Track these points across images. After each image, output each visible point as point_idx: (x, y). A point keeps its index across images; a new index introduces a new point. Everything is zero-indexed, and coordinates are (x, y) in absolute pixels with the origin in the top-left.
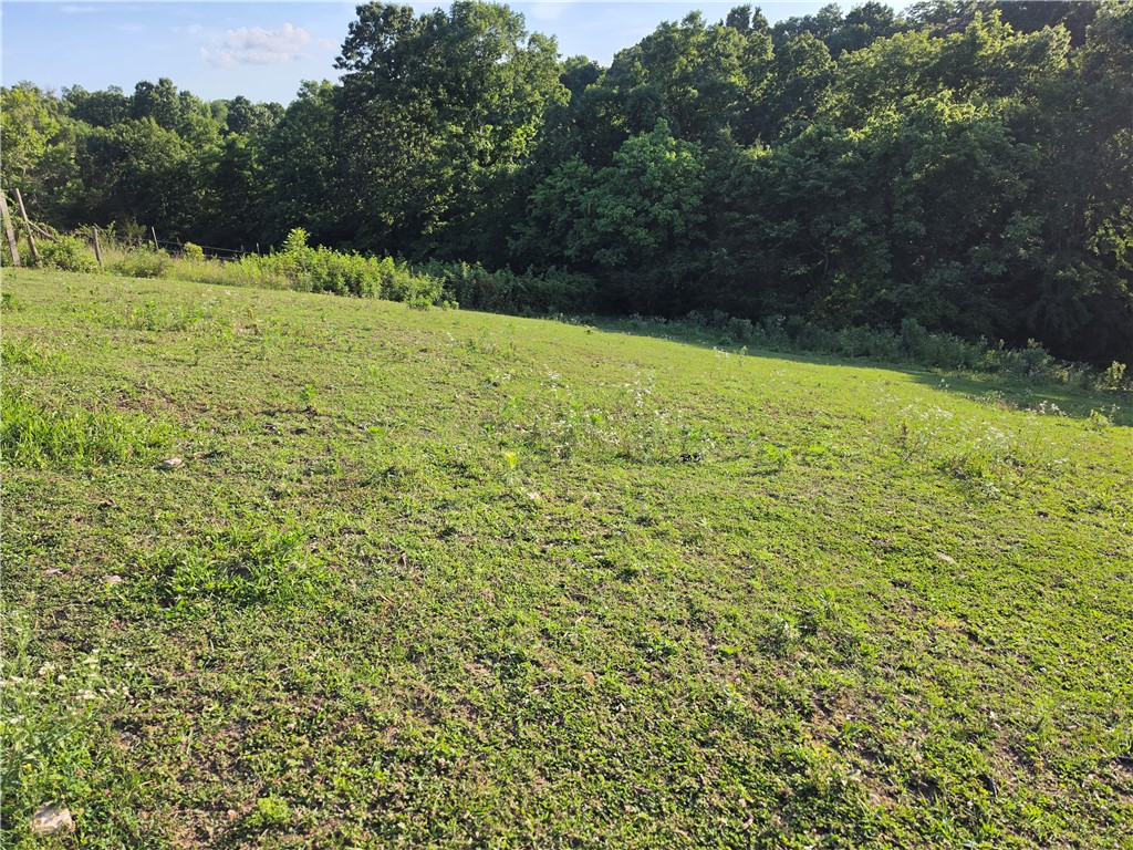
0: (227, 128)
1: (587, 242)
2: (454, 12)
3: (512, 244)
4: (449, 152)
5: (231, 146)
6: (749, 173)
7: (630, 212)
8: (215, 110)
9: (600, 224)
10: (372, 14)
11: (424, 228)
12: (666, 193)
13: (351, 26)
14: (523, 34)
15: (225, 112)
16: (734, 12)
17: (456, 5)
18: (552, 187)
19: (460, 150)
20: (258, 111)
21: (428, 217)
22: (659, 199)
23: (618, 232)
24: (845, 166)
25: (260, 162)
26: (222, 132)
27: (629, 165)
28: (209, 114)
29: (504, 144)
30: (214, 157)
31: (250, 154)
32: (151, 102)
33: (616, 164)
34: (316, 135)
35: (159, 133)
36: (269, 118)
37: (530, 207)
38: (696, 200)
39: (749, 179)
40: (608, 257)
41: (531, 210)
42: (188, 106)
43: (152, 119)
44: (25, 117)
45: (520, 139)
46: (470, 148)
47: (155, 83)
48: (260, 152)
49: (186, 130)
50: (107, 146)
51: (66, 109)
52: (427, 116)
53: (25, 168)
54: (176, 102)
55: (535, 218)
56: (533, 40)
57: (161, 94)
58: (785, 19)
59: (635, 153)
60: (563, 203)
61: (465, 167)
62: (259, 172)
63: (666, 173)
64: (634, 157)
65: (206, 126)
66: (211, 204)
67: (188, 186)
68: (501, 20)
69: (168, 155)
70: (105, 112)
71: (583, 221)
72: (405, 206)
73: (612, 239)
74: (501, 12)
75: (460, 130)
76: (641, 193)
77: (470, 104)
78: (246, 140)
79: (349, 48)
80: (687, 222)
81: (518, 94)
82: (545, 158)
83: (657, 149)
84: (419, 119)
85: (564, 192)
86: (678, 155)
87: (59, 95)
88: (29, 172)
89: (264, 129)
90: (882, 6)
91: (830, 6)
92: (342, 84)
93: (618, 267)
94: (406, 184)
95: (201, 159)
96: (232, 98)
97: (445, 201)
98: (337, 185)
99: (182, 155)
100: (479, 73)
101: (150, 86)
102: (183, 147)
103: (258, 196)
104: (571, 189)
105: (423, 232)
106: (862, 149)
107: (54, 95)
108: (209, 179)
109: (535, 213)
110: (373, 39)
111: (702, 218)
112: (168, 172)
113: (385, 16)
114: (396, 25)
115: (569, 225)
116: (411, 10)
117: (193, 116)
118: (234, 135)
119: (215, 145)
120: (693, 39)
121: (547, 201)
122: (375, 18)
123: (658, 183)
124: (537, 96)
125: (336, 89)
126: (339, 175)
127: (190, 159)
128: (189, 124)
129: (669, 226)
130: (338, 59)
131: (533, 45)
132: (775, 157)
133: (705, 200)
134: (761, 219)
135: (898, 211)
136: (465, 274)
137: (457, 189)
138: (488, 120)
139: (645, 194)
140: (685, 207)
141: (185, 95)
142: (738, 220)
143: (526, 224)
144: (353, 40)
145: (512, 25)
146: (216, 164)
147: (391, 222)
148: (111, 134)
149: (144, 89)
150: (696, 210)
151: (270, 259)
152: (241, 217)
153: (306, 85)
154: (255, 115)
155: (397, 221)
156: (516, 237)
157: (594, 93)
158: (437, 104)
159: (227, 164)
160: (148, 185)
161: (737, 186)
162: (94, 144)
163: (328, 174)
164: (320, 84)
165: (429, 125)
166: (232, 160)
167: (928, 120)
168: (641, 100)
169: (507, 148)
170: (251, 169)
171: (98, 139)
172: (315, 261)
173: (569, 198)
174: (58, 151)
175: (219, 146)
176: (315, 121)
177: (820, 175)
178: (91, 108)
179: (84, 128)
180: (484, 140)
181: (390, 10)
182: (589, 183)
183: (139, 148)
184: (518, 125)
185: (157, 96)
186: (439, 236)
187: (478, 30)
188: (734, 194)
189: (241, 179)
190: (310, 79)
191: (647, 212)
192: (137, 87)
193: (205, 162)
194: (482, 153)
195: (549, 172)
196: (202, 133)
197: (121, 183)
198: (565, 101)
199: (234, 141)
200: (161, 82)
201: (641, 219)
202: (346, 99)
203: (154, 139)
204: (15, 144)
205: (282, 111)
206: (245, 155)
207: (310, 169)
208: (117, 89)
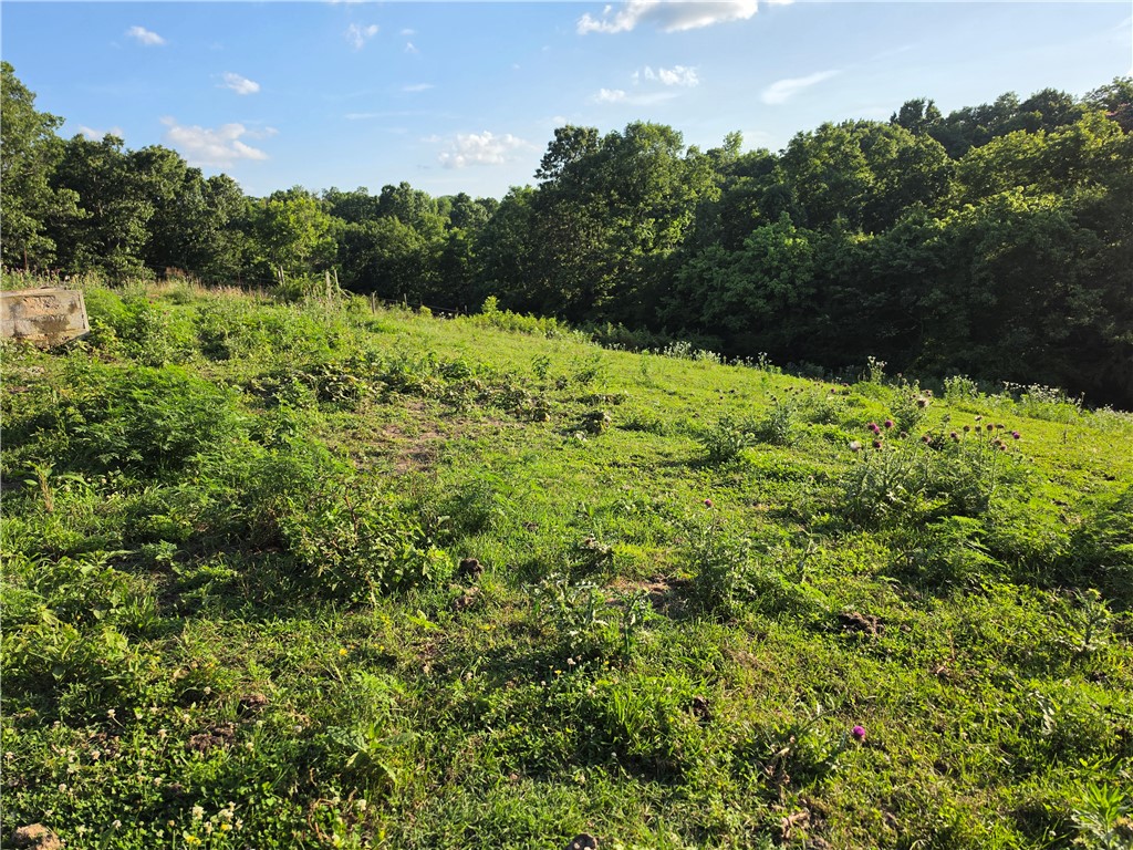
0: (450, 222)
1: (717, 310)
2: (627, 132)
3: (659, 312)
4: (616, 242)
5: (453, 238)
6: (850, 255)
7: (751, 286)
8: (441, 204)
9: (727, 296)
10: (566, 135)
11: (595, 301)
12: (782, 271)
13: (550, 144)
14: (680, 147)
15: (449, 207)
16: (907, 105)
17: (629, 127)
18: (695, 267)
19: (625, 239)
20: (475, 207)
21: (599, 293)
22: (778, 276)
23: (741, 302)
24: (928, 248)
25: (473, 251)
26: (448, 227)
27: (753, 249)
28: (436, 209)
29: (663, 233)
30: (440, 247)
31: (466, 244)
32: (393, 202)
33: (744, 248)
34: (517, 230)
35: (401, 228)
36: (484, 213)
37: (676, 283)
38: (807, 277)
39: (850, 259)
40: (733, 322)
41: (676, 286)
42: (421, 205)
43: (396, 218)
44: (306, 218)
45: (675, 231)
46: (633, 238)
47: (397, 186)
48: (474, 243)
49: (419, 225)
50: (359, 238)
51: (328, 208)
52: (603, 213)
53: (302, 255)
54: (411, 201)
55: (680, 292)
56: (690, 151)
57: (401, 195)
58: (958, 109)
59: (759, 239)
60: (701, 279)
61: (627, 253)
62: (472, 259)
63: (783, 254)
64: (758, 243)
65: (435, 222)
66: (435, 284)
67: (418, 269)
68: (662, 138)
69: (407, 246)
70: (356, 211)
71: (716, 293)
72: (580, 284)
73: (738, 307)
74: (663, 131)
75: (629, 224)
76: (762, 271)
77: (635, 203)
78: (465, 233)
79: (547, 162)
80: (799, 295)
81: (676, 193)
82: (692, 244)
83: (779, 236)
84: (595, 215)
85: (704, 271)
86: (795, 240)
87: (320, 196)
88: (306, 259)
89: (479, 223)
90: (1059, 92)
91: (1008, 95)
92: (539, 189)
93: (742, 330)
94: (582, 267)
95: (429, 248)
96: (455, 194)
97: (613, 280)
98: (530, 268)
99: (415, 246)
100: (643, 180)
101: (392, 189)
102: (417, 239)
103: (469, 278)
104: (709, 269)
105: (594, 305)
106: (946, 234)
107: (318, 196)
108: (435, 264)
109: (680, 287)
110: (567, 155)
111: (813, 291)
112: (404, 259)
113: (576, 136)
114: (584, 142)
115: (704, 295)
116: (596, 131)
117: (425, 214)
118: (456, 229)
119: (441, 236)
120: (825, 145)
121: (689, 278)
122: (567, 137)
123: (776, 263)
124: (693, 194)
125: (535, 192)
126: (532, 260)
127: (421, 248)
128: (422, 221)
129: (784, 296)
130: (539, 171)
131: (690, 155)
132: (876, 241)
133: (816, 277)
134: (858, 292)
135: (974, 285)
136: (609, 331)
137: (622, 270)
138: (650, 215)
139: (767, 272)
140: (798, 282)
141: (419, 195)
142: (839, 292)
143: (673, 297)
144: (550, 155)
145: (671, 140)
146: (441, 253)
147: (569, 297)
148: (363, 229)
149: (388, 191)
150: (807, 284)
151: (474, 319)
152: (456, 294)
153: (513, 190)
154: (472, 211)
155: (573, 296)
156: (663, 307)
157: (737, 192)
158: (611, 204)
159: (448, 252)
160: (389, 268)
161: (838, 265)
162: (350, 237)
163: (524, 261)
164: (523, 188)
165: (603, 220)
166: (453, 248)
167: (1002, 211)
168: (774, 196)
169: (665, 237)
170: (467, 256)
171: (353, 233)
172: (503, 320)
173: (706, 275)
174: (327, 243)
175: (443, 238)
176: (518, 217)
177: (907, 257)
178: (345, 206)
179: (341, 223)
180: (646, 230)
181: (580, 132)
182: (722, 264)
183: (384, 240)
184: (675, 218)
185: (398, 196)
186: (606, 308)
187: (642, 147)
188: (838, 271)
189: (459, 264)
190: (516, 185)
191: (766, 286)
192: (383, 190)
193: (433, 250)
194: (645, 241)
195: (694, 255)
196: (431, 228)
197: (367, 267)
198: (715, 198)
199: (456, 234)
200: (402, 185)
201: (761, 292)
202: (542, 201)
203: (396, 233)
204: (298, 237)
205: (496, 205)
206: (463, 245)
207: (510, 255)
208: (365, 189)
